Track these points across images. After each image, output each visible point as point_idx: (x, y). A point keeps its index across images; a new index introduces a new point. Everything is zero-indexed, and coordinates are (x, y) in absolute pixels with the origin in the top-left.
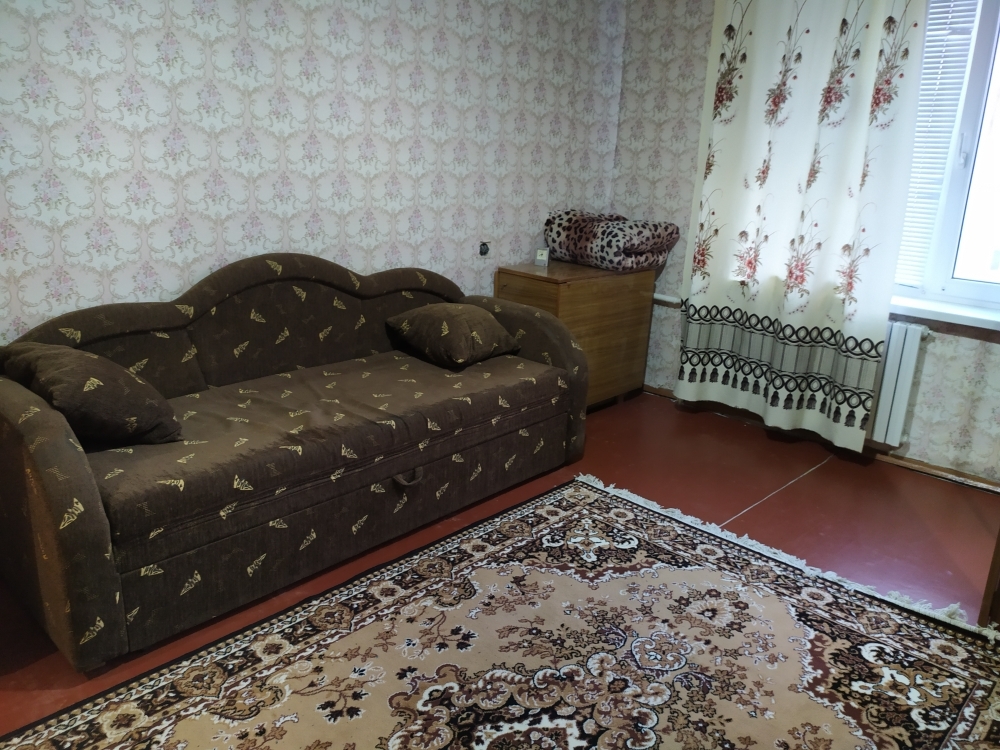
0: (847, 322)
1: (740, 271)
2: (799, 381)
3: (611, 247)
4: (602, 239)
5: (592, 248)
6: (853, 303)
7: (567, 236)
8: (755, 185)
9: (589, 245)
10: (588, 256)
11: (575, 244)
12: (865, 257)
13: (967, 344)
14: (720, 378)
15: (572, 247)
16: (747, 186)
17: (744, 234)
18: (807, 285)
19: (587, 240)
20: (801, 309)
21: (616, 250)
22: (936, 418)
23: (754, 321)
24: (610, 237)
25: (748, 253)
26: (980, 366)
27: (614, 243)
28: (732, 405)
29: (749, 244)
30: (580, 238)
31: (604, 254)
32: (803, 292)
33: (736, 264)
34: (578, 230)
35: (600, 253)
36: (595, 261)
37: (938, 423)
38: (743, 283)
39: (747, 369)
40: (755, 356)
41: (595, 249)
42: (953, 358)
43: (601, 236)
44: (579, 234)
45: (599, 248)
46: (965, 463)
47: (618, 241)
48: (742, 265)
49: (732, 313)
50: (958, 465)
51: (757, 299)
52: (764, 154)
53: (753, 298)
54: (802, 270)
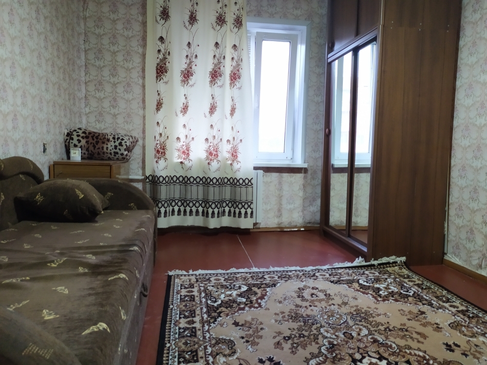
0: (238, 172)
1: (179, 157)
2: (217, 204)
3: (122, 146)
4: (115, 142)
5: (107, 148)
6: (239, 163)
7: (87, 142)
8: (180, 115)
9: (105, 146)
10: (104, 153)
11: (94, 147)
12: (241, 143)
13: (275, 175)
14: (176, 213)
15: (91, 148)
16: (177, 115)
17: (178, 139)
18: (219, 158)
19: (103, 143)
20: (218, 169)
21: (125, 147)
22: (269, 208)
23: (192, 180)
24: (119, 141)
25: (182, 148)
26: (280, 183)
27: (123, 143)
28: (186, 225)
29: (181, 143)
30: (97, 143)
31: (117, 150)
32: (218, 161)
33: (176, 154)
34: (94, 138)
35: (114, 150)
36: (109, 155)
37: (270, 209)
38: (181, 163)
39: (191, 204)
40: (194, 197)
41: (110, 148)
42: (271, 182)
43: (113, 140)
44: (95, 140)
45: (113, 147)
46: (281, 223)
47: (125, 142)
48: (180, 154)
49: (178, 179)
50: (279, 224)
51: (192, 169)
52: (183, 100)
53: (190, 168)
54: (216, 151)
